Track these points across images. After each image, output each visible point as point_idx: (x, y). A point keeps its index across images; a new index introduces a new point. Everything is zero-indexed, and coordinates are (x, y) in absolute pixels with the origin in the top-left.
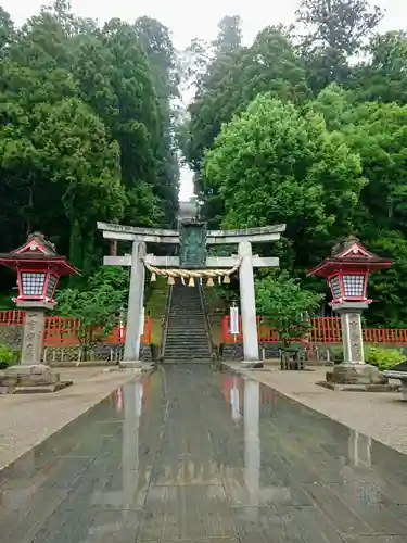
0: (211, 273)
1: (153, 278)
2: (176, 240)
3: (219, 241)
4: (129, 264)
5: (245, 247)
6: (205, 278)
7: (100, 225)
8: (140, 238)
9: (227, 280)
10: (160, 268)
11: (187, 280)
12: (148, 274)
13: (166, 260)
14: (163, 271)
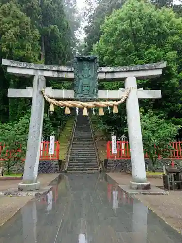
0: (102, 104)
1: (52, 108)
2: (71, 76)
3: (109, 76)
4: (30, 96)
5: (131, 81)
6: (97, 109)
7: (5, 62)
8: (39, 73)
9: (116, 110)
10: (58, 99)
11: (81, 110)
12: (47, 104)
13: (62, 93)
14: (60, 103)
